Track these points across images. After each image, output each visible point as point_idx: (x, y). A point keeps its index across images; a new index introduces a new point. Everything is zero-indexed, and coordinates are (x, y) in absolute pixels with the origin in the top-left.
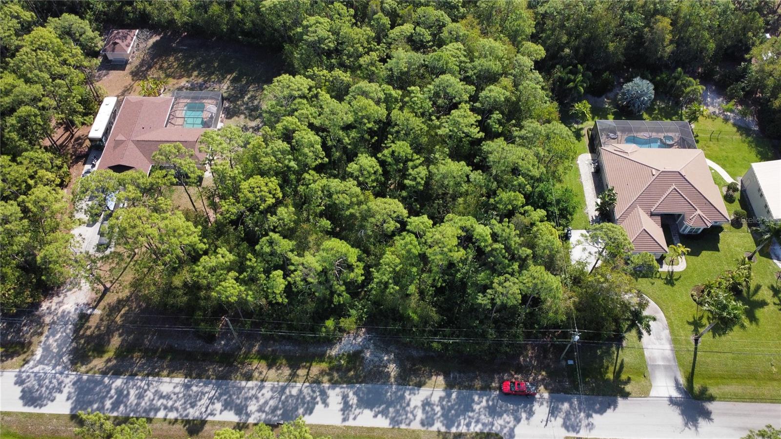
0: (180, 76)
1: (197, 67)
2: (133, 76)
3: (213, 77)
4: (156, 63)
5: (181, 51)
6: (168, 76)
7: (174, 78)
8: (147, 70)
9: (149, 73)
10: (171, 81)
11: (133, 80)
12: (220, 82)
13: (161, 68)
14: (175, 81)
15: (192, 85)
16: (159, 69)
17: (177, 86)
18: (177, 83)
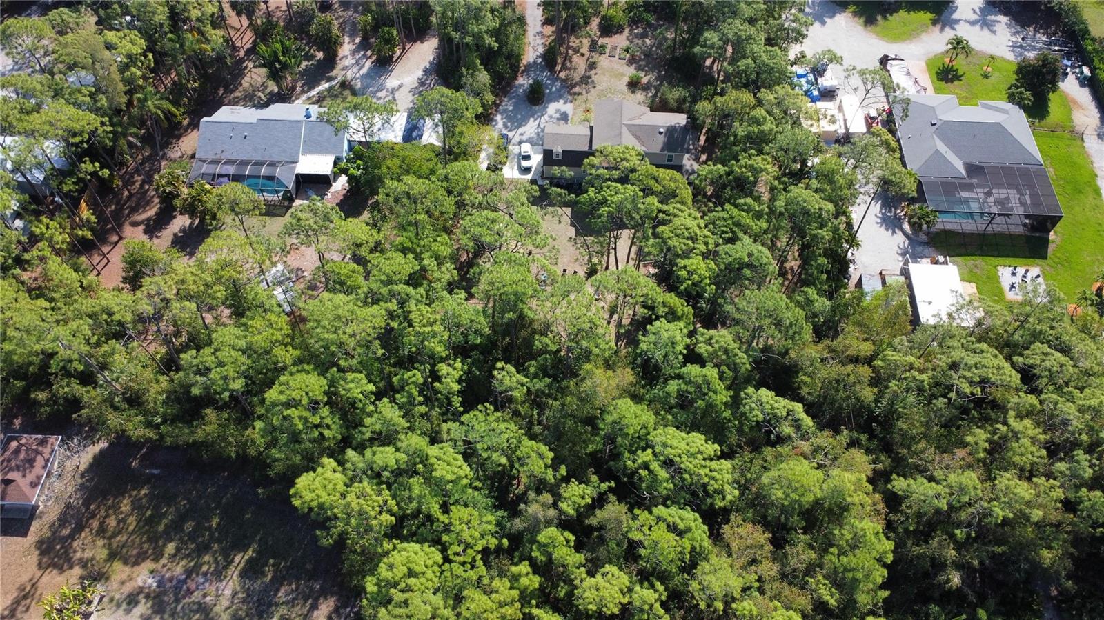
0: (139, 554)
1: (175, 529)
2: (43, 553)
3: (207, 558)
4: (93, 516)
5: (148, 480)
6: (113, 556)
7: (126, 563)
8: (72, 537)
9: (75, 544)
10: (119, 571)
11: (40, 566)
12: (219, 574)
13: (102, 531)
14: (127, 570)
15: (160, 583)
16: (98, 534)
17: (128, 589)
18: (130, 579)
